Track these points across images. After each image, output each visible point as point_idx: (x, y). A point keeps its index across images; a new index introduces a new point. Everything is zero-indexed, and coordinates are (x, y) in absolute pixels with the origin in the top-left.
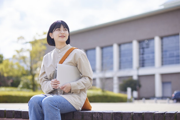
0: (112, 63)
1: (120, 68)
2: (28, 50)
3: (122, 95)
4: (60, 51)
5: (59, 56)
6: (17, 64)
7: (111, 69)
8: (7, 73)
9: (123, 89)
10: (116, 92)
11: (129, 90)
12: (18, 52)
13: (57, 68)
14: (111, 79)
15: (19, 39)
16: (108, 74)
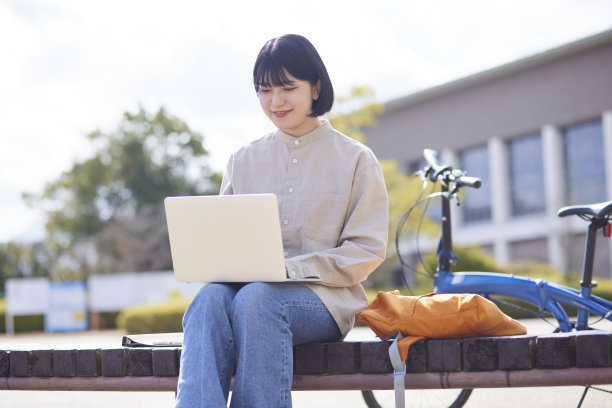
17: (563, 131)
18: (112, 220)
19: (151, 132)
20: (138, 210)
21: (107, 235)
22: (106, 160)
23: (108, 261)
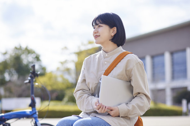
0: (163, 73)
1: (173, 78)
2: (73, 61)
3: (176, 108)
4: (107, 55)
5: (106, 63)
6: (62, 77)
7: (163, 79)
8: (51, 86)
9: (177, 101)
10: (169, 105)
11: (184, 102)
12: (62, 63)
13: (100, 80)
14: (163, 90)
15: (63, 49)
16: (160, 86)
17: (172, 54)
18: (10, 81)
19: (23, 53)
20: (19, 78)
21: (8, 85)
22: (9, 62)
23: (8, 94)
